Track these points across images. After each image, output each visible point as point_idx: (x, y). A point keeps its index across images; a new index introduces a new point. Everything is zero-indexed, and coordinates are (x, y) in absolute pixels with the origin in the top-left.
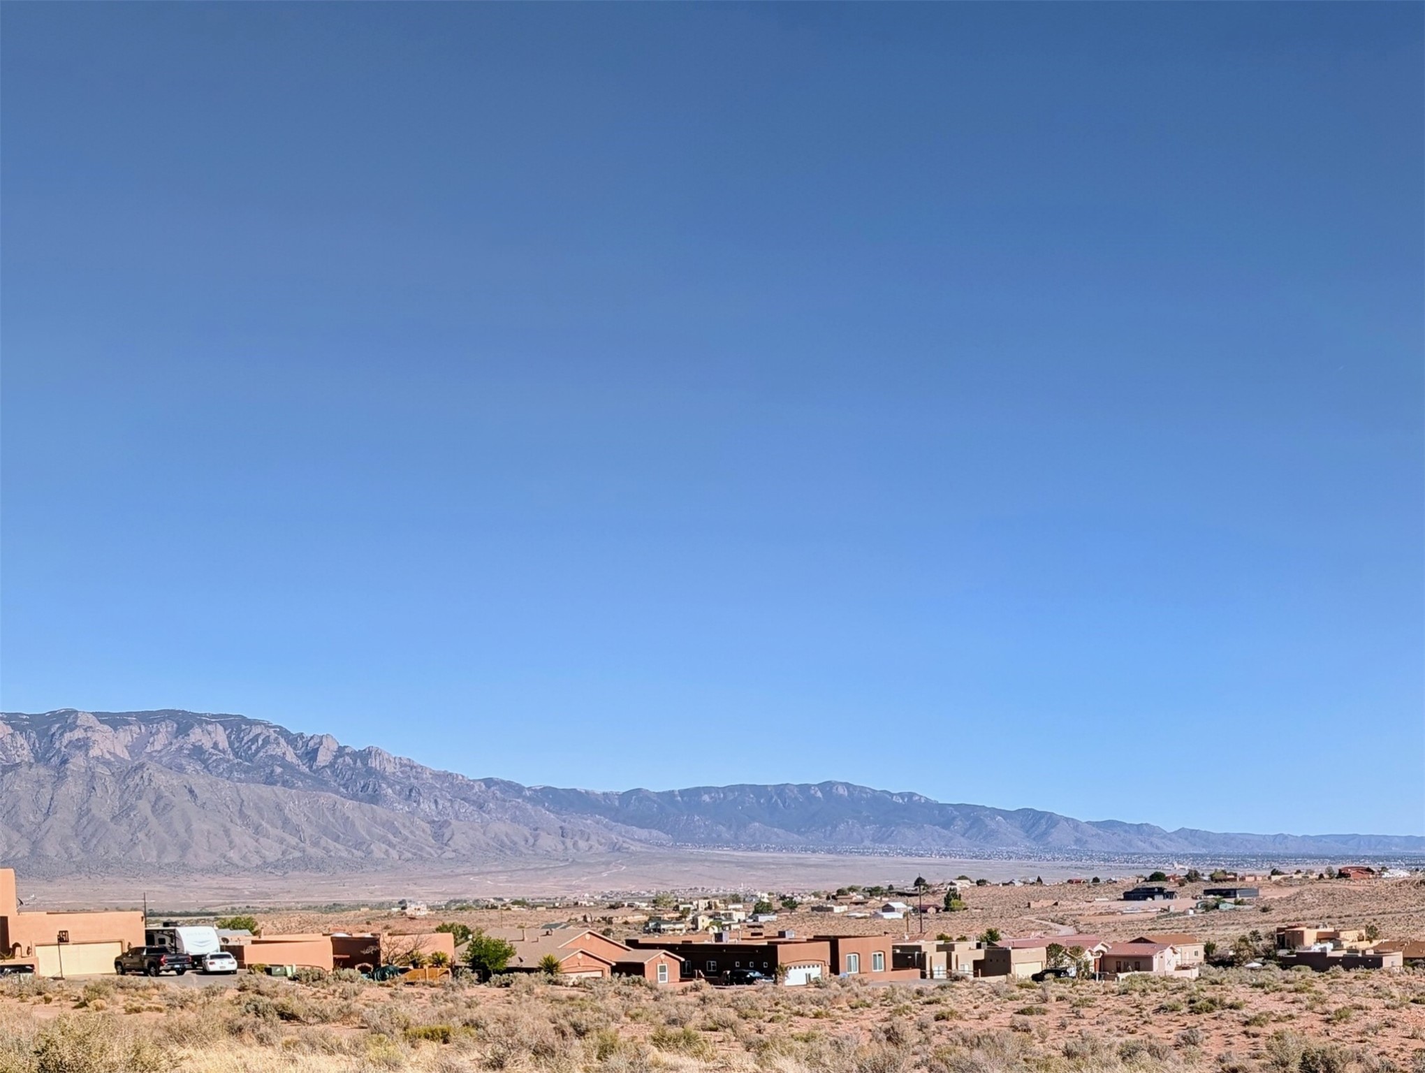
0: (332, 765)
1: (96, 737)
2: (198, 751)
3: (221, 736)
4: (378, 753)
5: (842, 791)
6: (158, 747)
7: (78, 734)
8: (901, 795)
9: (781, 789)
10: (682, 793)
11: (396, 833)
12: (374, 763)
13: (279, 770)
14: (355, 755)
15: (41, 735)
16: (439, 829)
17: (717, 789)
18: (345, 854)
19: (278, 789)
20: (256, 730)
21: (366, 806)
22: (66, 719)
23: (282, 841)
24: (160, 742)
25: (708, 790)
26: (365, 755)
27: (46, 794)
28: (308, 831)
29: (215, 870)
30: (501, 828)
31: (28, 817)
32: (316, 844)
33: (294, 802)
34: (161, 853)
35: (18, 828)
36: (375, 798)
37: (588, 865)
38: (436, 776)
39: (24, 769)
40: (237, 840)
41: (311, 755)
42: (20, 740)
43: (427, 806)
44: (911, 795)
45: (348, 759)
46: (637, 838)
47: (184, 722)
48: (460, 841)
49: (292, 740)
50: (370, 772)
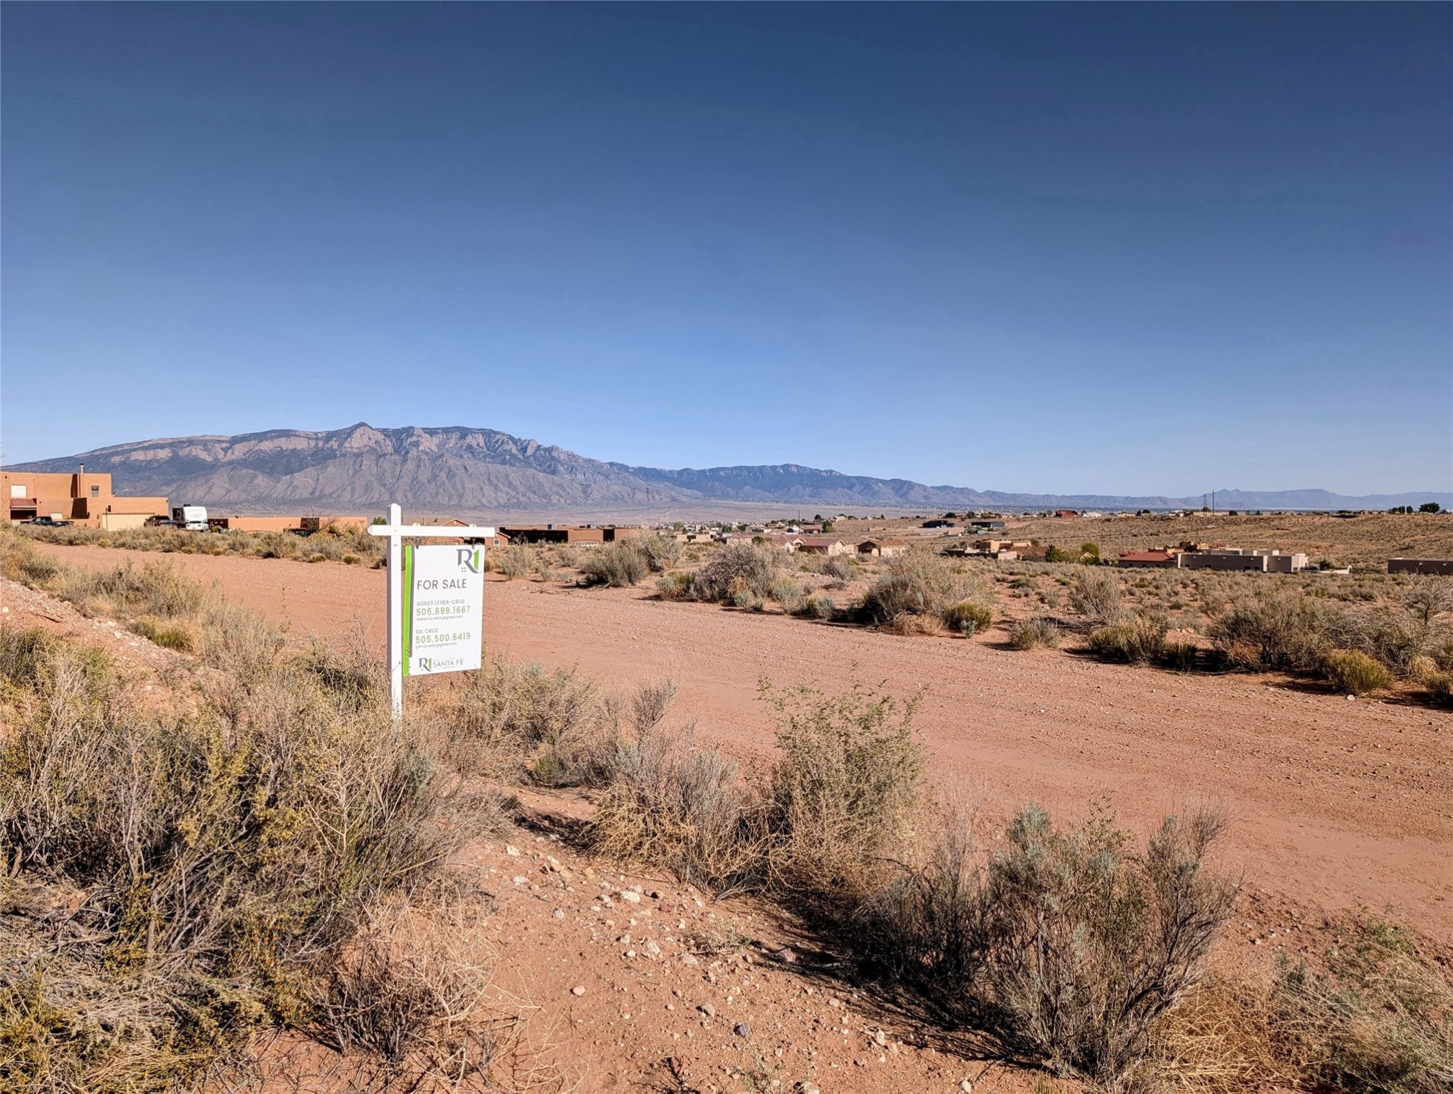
0: (534, 455)
1: (422, 440)
2: (470, 447)
3: (481, 439)
4: (557, 449)
5: (794, 469)
6: (451, 445)
7: (414, 439)
8: (826, 471)
9: (761, 468)
10: (710, 470)
11: (564, 490)
12: (555, 454)
13: (508, 457)
14: (546, 450)
15: (397, 439)
16: (585, 488)
17: (728, 469)
18: (538, 501)
19: (507, 467)
20: (498, 437)
21: (549, 476)
22: (409, 431)
23: (508, 494)
24: (452, 443)
25: (723, 469)
26: (550, 450)
27: (398, 468)
28: (521, 488)
29: (475, 508)
30: (616, 488)
31: (389, 480)
32: (524, 495)
33: (514, 474)
34: (450, 498)
35: (384, 486)
36: (554, 472)
37: (659, 508)
38: (586, 461)
39: (388, 457)
40: (486, 493)
41: (524, 450)
42: (388, 442)
43: (580, 477)
44: (831, 471)
45: (542, 452)
46: (685, 494)
47: (464, 432)
48: (596, 495)
49: (515, 441)
50: (553, 458)
